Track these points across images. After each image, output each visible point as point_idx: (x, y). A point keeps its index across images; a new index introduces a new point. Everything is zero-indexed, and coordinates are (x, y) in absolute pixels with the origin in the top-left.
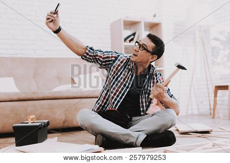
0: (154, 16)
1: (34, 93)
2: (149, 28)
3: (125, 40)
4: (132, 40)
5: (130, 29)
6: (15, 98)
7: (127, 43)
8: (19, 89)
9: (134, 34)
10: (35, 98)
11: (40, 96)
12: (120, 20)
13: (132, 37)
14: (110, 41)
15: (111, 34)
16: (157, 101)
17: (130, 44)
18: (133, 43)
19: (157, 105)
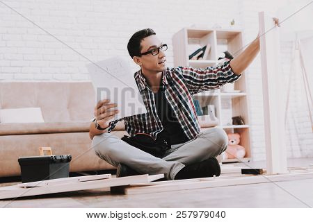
0: (232, 23)
1: (60, 124)
2: (226, 41)
3: (191, 57)
4: (201, 56)
5: (199, 43)
6: (35, 129)
7: (194, 60)
8: (44, 120)
9: (204, 49)
10: (60, 130)
11: (68, 127)
12: (183, 29)
13: (202, 52)
15: (174, 51)
16: (240, 139)
17: (198, 61)
18: (201, 61)
19: (239, 144)
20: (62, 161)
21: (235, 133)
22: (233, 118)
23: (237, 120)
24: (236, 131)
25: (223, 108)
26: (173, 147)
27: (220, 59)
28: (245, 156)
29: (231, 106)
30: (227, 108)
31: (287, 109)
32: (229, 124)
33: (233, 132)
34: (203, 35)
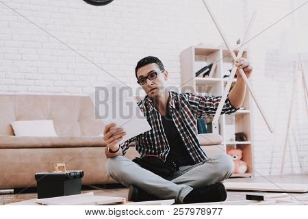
0: (238, 42)
1: (72, 138)
3: (197, 74)
4: (207, 73)
5: (206, 60)
6: (49, 143)
7: (200, 78)
8: (57, 134)
9: (210, 67)
10: (72, 145)
12: (191, 47)
13: (208, 70)
14: (179, 75)
15: (181, 67)
16: (242, 154)
17: (204, 79)
18: (207, 78)
19: (242, 159)
20: (75, 177)
21: (237, 148)
22: (236, 134)
23: (240, 136)
24: (239, 147)
25: (226, 124)
26: (181, 168)
27: (225, 76)
28: (247, 172)
29: (234, 122)
30: (231, 124)
31: (288, 127)
32: (231, 140)
33: (236, 147)
34: (210, 53)
